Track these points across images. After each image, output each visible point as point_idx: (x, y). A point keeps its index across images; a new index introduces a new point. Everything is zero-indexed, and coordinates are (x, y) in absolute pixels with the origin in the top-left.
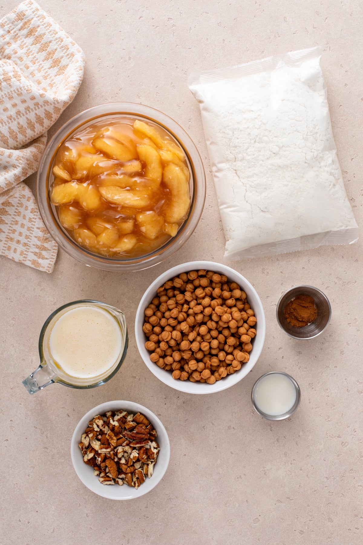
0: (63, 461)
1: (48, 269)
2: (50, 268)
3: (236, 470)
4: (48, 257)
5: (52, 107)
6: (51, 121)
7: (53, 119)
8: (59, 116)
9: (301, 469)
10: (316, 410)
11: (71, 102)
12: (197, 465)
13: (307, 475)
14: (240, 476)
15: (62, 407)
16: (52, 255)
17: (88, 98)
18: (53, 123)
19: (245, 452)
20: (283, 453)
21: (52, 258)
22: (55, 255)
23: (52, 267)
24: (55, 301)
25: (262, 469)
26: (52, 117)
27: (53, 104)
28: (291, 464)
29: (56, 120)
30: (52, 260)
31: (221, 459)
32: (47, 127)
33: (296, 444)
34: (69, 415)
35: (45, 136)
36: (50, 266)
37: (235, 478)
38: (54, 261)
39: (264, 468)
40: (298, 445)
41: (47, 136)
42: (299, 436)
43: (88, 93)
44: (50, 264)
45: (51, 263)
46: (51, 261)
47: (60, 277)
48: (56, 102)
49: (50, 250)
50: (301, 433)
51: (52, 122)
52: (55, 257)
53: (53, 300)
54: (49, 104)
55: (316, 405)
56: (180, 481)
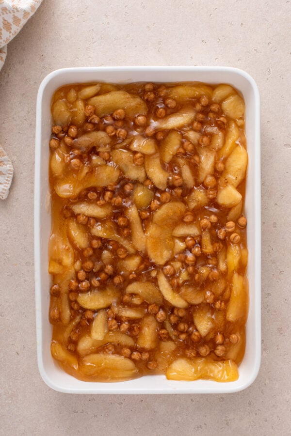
0: (11, 401)
1: (2, 194)
2: (4, 193)
3: (196, 418)
4: (2, 182)
5: (11, 15)
6: (10, 32)
7: (13, 31)
8: (20, 29)
9: (266, 421)
10: (285, 357)
11: (32, 14)
12: (154, 412)
13: (272, 427)
14: (200, 426)
15: (11, 343)
16: (7, 180)
17: (53, 15)
18: (12, 37)
19: (207, 400)
20: (248, 402)
21: (6, 183)
22: (10, 179)
23: (7, 193)
24: (9, 229)
25: (224, 419)
26: (11, 29)
27: (12, 12)
28: (256, 414)
29: (15, 33)
30: (7, 185)
31: (180, 407)
32: (6, 40)
33: (262, 392)
34: (18, 353)
35: (5, 52)
36: (4, 191)
37: (195, 428)
38: (9, 186)
39: (226, 417)
40: (263, 394)
41: (6, 52)
42: (265, 384)
43: (53, 10)
44: (3, 189)
45: (5, 188)
46: (5, 186)
47: (14, 204)
48: (15, 11)
49: (4, 174)
50: (267, 382)
51: (11, 35)
52: (10, 182)
53: (6, 228)
54: (8, 12)
55: (285, 352)
56: (135, 429)
